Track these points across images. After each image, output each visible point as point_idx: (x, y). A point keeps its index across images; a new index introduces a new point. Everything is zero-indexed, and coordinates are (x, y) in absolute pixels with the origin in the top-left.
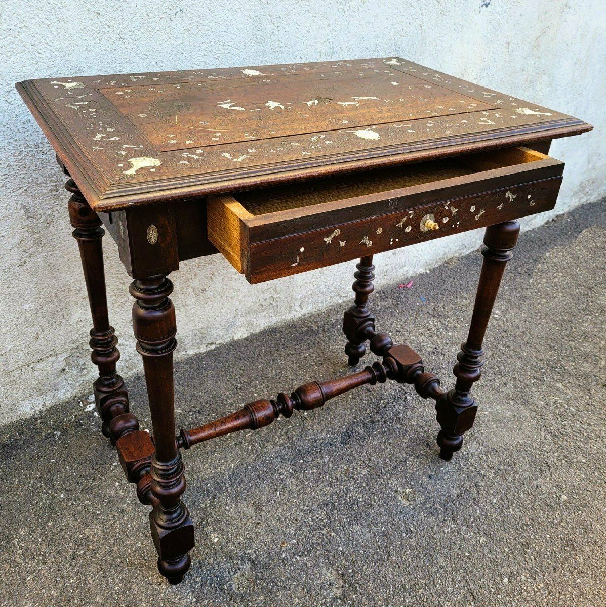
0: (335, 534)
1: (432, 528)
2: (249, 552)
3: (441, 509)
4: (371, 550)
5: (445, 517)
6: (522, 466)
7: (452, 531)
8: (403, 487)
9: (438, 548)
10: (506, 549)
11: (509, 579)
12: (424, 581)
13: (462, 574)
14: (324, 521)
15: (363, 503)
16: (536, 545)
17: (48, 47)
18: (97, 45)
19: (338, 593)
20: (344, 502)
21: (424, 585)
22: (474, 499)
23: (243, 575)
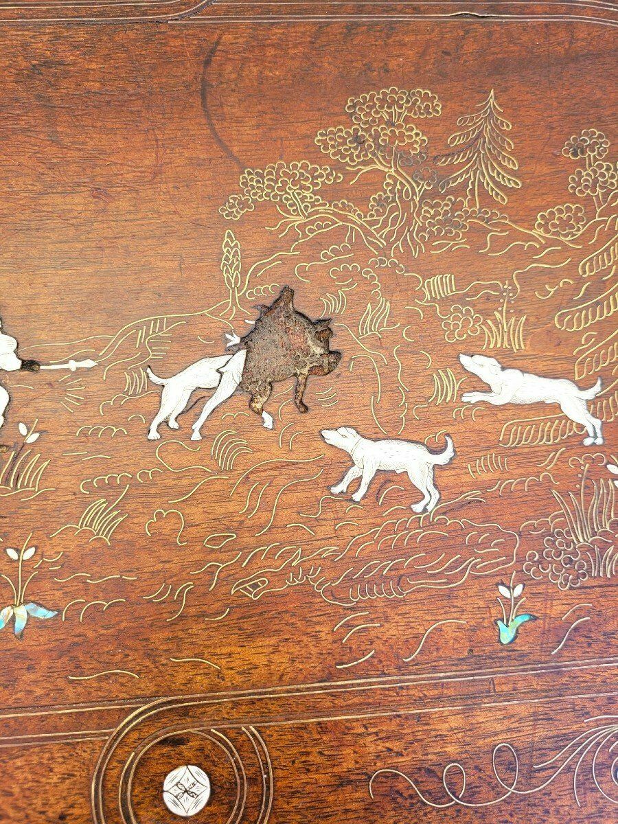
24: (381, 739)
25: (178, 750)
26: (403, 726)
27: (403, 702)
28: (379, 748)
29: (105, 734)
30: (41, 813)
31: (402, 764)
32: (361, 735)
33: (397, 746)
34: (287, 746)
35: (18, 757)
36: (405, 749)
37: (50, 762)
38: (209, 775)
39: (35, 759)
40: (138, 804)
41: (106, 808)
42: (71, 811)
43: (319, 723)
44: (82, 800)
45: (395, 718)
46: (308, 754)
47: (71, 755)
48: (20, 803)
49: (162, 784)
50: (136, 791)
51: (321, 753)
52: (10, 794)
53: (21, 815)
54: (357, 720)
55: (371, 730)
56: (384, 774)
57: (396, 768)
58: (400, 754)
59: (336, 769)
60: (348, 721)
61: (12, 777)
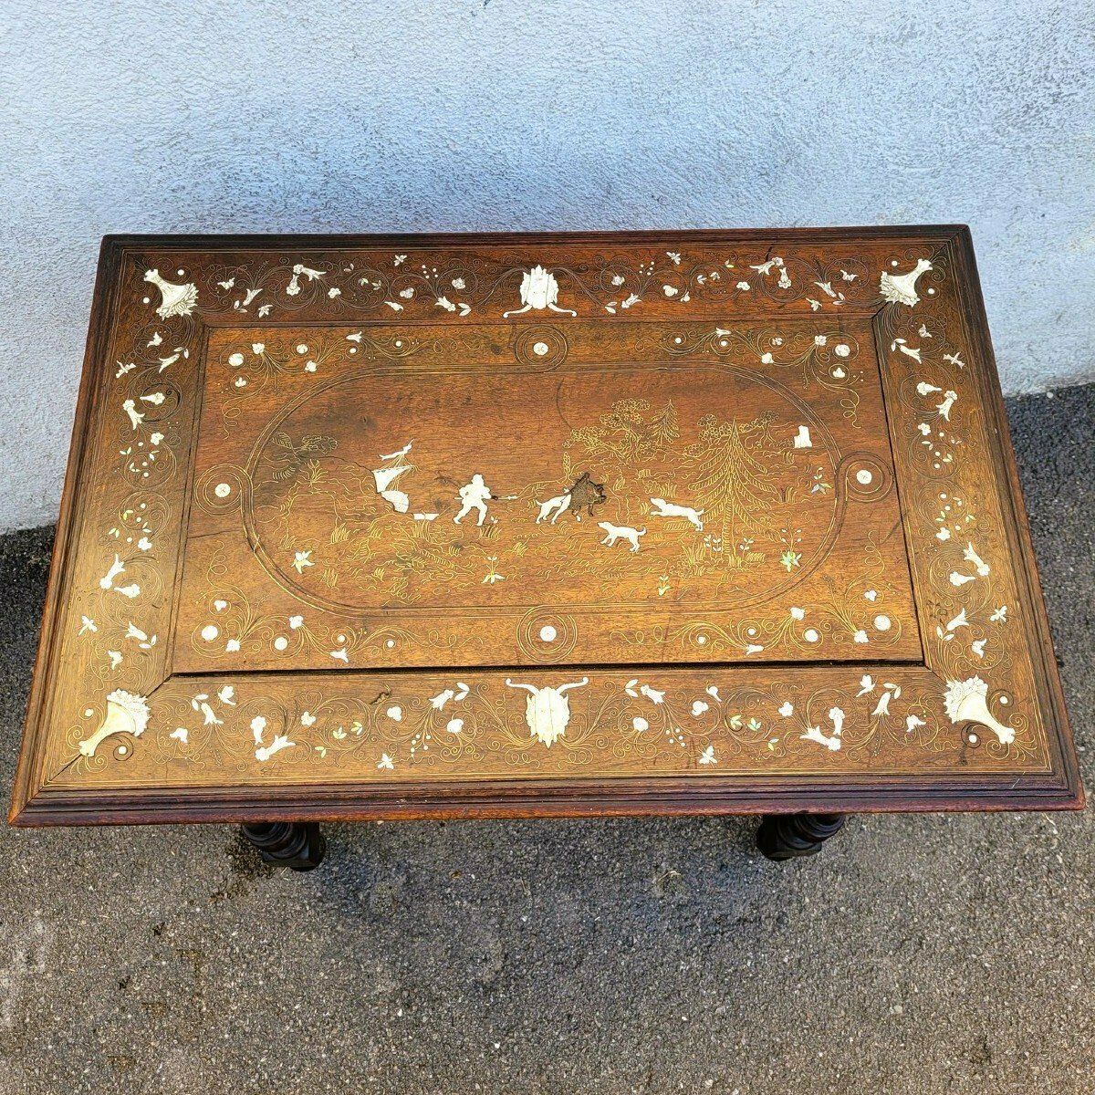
0: (530, 893)
1: (665, 954)
2: (411, 861)
3: (700, 930)
4: (561, 942)
5: (695, 945)
6: (876, 923)
7: (689, 973)
8: (671, 865)
9: (651, 988)
10: (744, 1041)
11: (714, 1083)
12: (599, 1025)
13: (656, 1043)
14: (528, 865)
15: (596, 865)
16: (791, 1058)
17: (205, 82)
18: (306, 72)
19: (488, 977)
20: (571, 847)
21: (596, 1030)
22: (758, 940)
23: (390, 888)
25: (546, 621)
28: (614, 625)
38: (556, 629)
40: (532, 637)
49: (540, 631)
50: (532, 633)
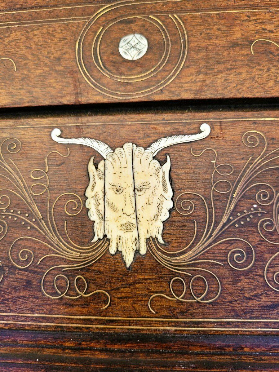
24: (259, 23)
25: (128, 26)
26: (273, 17)
27: (273, 5)
28: (258, 28)
29: (85, 19)
30: (46, 57)
31: (273, 37)
32: (245, 20)
33: (270, 27)
34: (197, 26)
35: (36, 30)
36: (275, 29)
37: (54, 32)
38: (148, 39)
39: (45, 31)
40: (104, 53)
41: (84, 55)
42: (64, 56)
43: (218, 14)
44: (70, 51)
45: (268, 12)
46: (211, 29)
47: (66, 29)
48: (35, 52)
49: (118, 43)
50: (103, 47)
51: (219, 30)
52: (30, 48)
53: (36, 58)
54: (243, 13)
55: (252, 18)
56: (261, 42)
57: (270, 39)
58: (271, 32)
59: (229, 38)
60: (237, 13)
61: (31, 40)
